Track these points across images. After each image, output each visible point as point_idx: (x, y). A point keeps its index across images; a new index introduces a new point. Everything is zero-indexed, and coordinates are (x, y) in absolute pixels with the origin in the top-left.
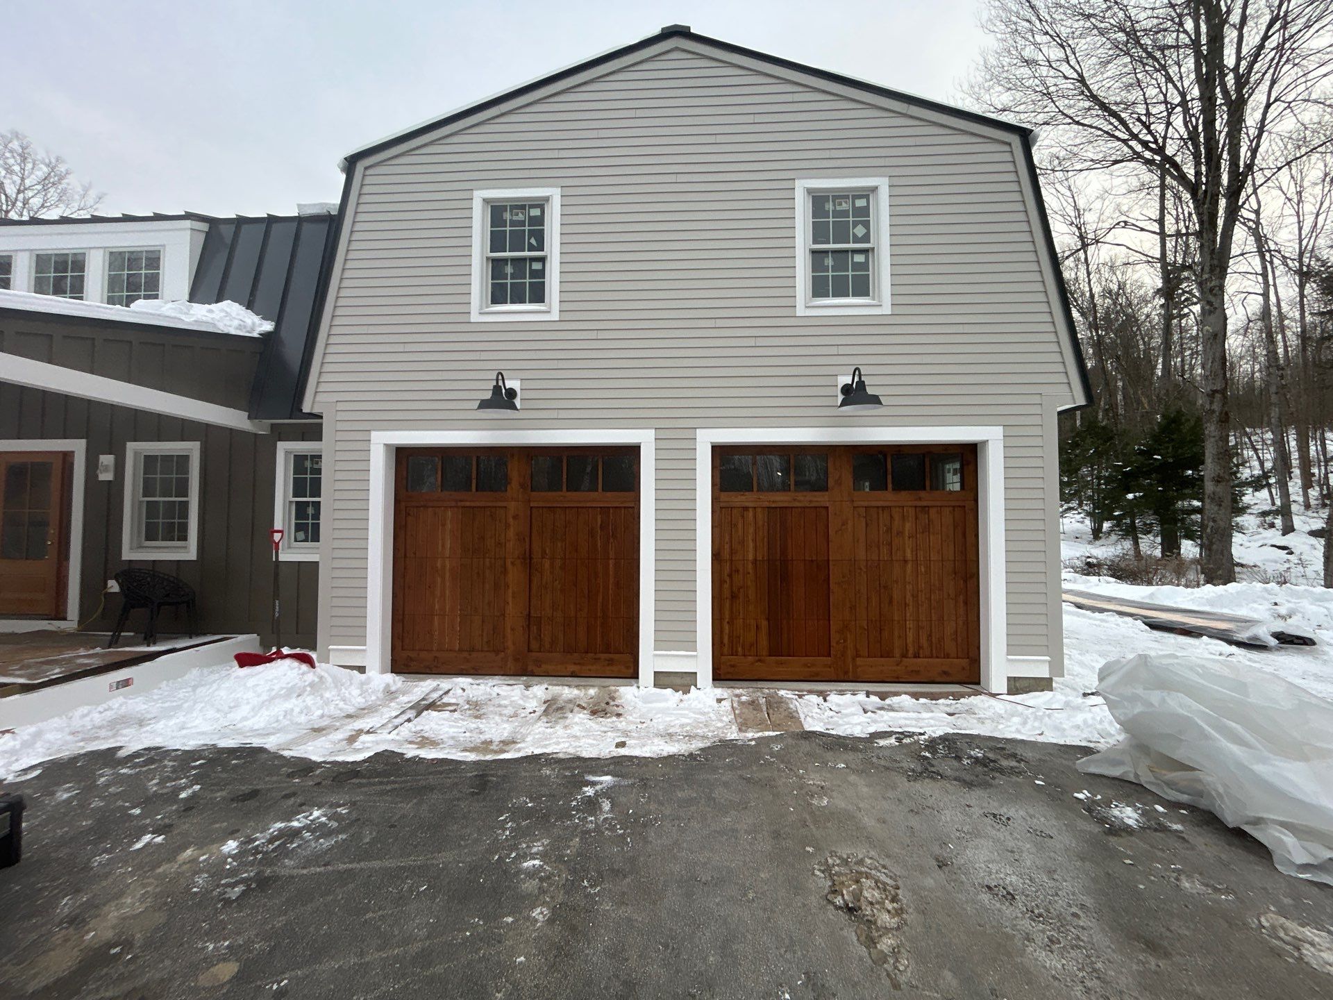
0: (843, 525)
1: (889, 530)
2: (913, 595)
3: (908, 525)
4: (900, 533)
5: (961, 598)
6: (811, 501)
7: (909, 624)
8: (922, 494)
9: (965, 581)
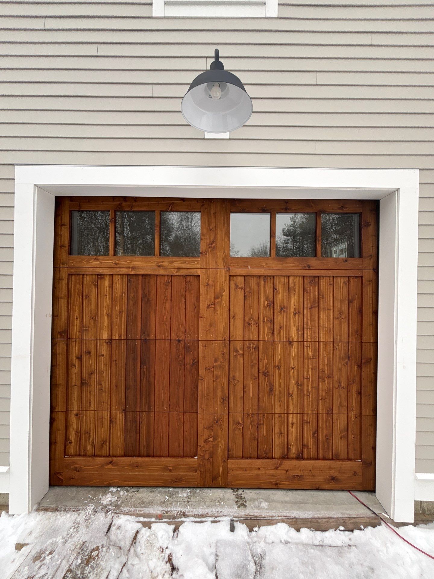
0: (217, 297)
1: (272, 304)
2: (297, 384)
3: (294, 300)
4: (284, 309)
5: (354, 388)
6: (179, 269)
7: (292, 418)
8: (312, 261)
9: (360, 367)
